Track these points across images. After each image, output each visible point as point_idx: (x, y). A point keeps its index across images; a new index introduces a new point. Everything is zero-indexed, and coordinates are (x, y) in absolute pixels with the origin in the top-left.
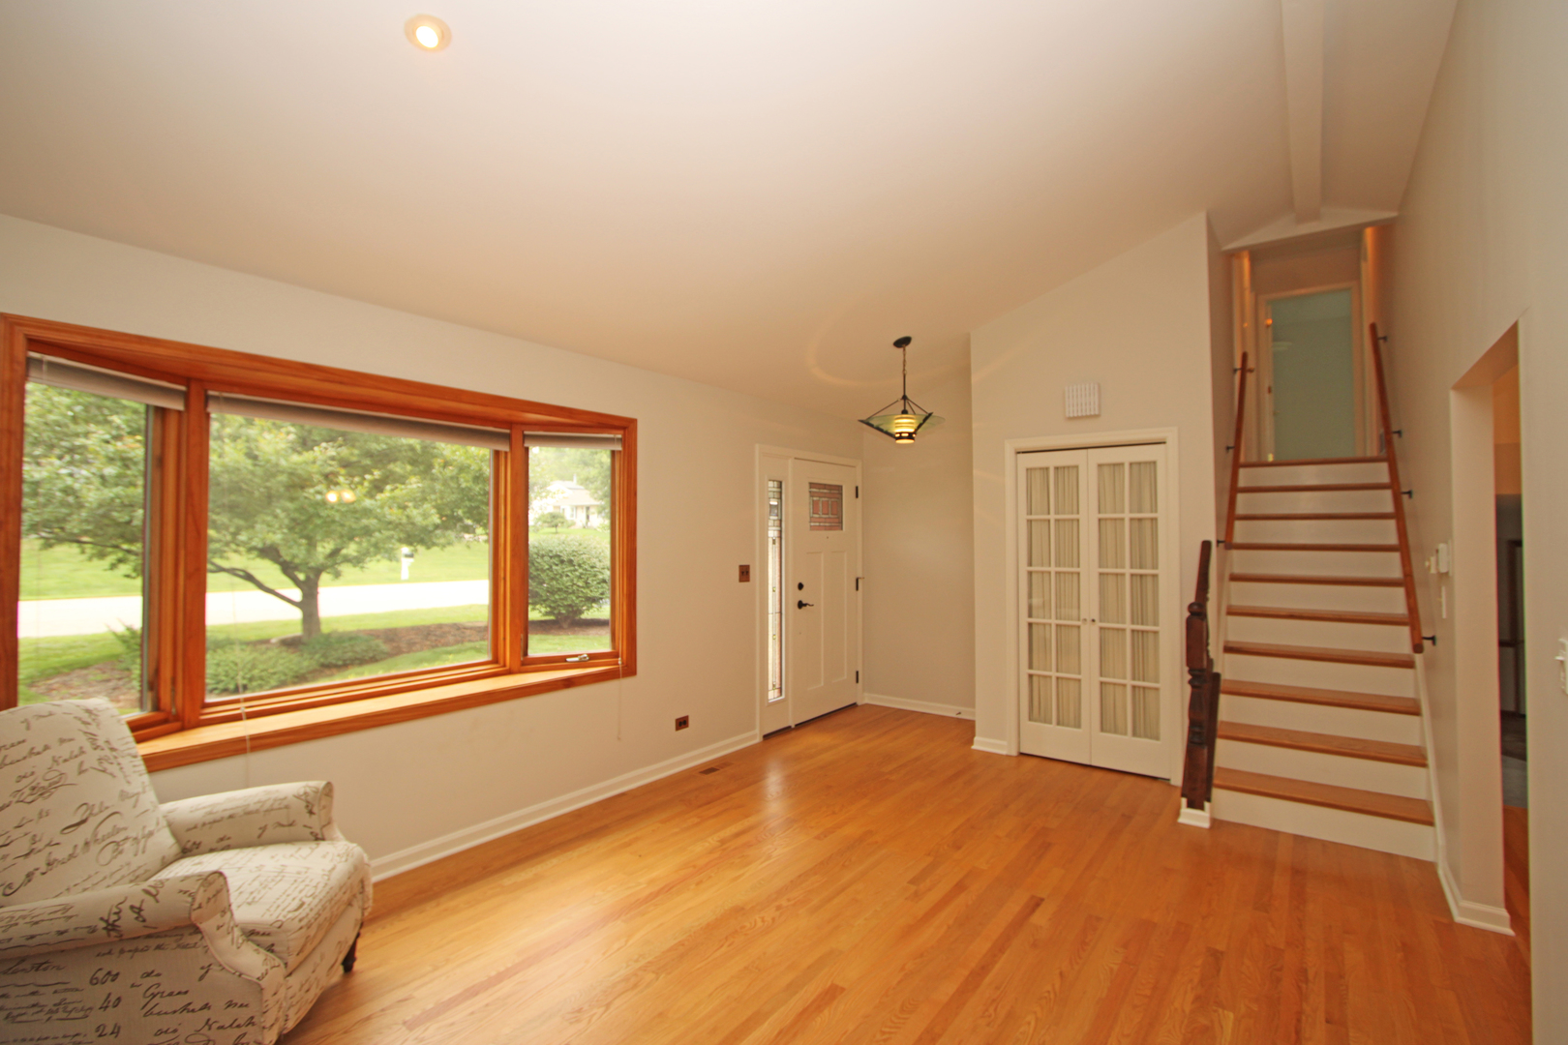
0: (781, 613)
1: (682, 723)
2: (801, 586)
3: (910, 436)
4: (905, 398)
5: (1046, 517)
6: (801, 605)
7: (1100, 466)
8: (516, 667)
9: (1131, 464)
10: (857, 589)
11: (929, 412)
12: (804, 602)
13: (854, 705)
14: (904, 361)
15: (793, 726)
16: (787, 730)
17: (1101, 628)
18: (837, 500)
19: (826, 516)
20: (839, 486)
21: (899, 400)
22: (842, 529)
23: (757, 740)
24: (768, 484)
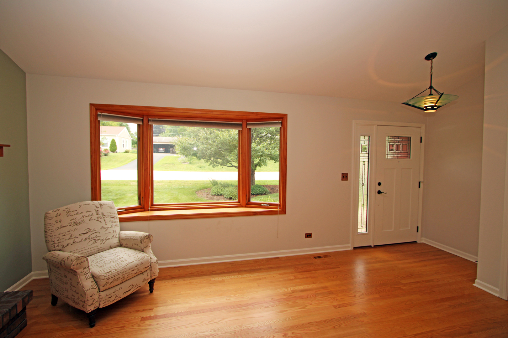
0: (367, 195)
1: (309, 235)
2: (379, 184)
3: (432, 108)
4: (431, 87)
6: (379, 192)
8: (244, 205)
10: (419, 187)
11: (442, 93)
12: (381, 191)
13: (415, 242)
14: (432, 66)
15: (373, 246)
16: (369, 247)
18: (406, 144)
19: (403, 152)
20: (408, 137)
21: (427, 89)
22: (410, 158)
23: (349, 249)
24: (360, 138)
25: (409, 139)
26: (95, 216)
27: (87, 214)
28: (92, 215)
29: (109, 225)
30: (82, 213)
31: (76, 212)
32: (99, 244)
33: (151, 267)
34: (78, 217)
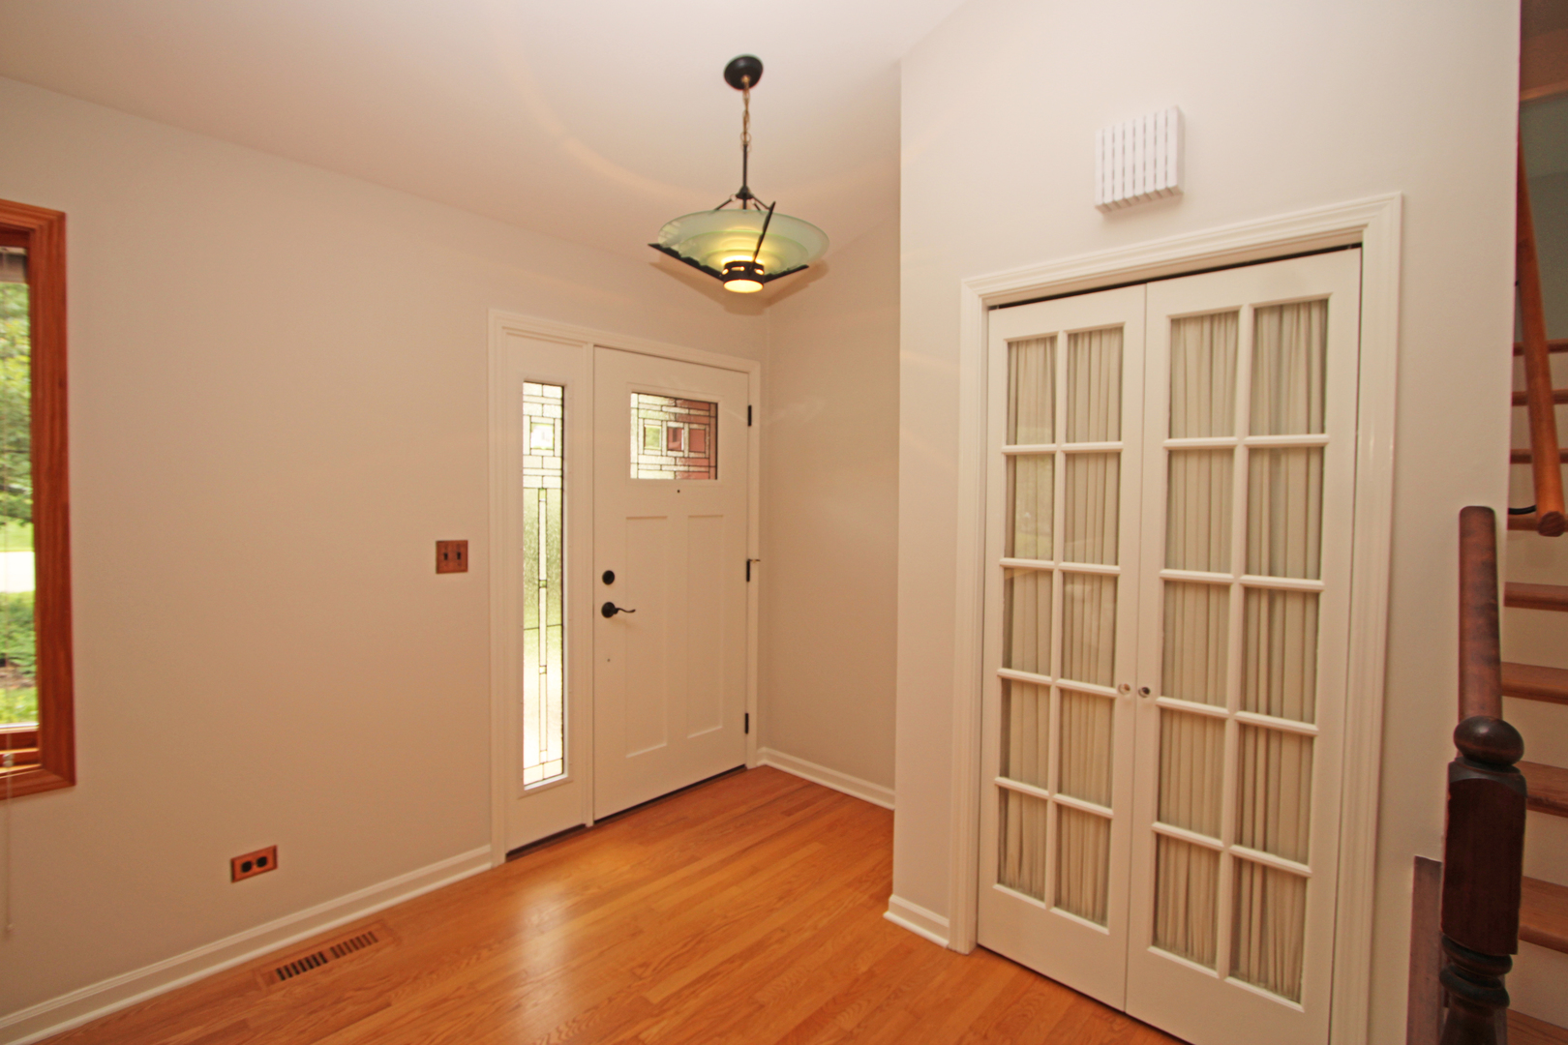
0: (562, 625)
2: (609, 578)
3: (746, 271)
4: (744, 193)
5: (1047, 447)
6: (609, 610)
7: (1177, 322)
9: (1257, 312)
10: (748, 579)
12: (617, 606)
13: (742, 768)
14: (747, 115)
15: (590, 823)
16: (579, 830)
17: (1164, 711)
18: (702, 427)
19: (692, 455)
20: (709, 403)
21: (734, 198)
22: (716, 478)
23: (486, 866)
24: (521, 388)
25: (711, 409)
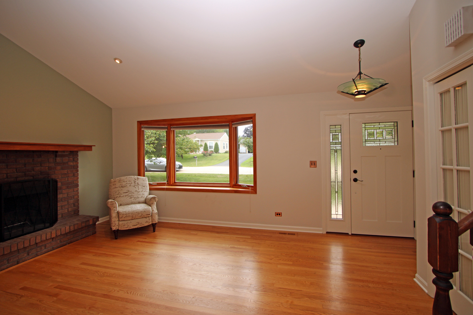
8: (232, 186)
26: (133, 184)
27: (129, 182)
28: (132, 183)
29: (140, 190)
30: (126, 181)
31: (124, 181)
32: (132, 200)
33: (152, 216)
34: (124, 183)
